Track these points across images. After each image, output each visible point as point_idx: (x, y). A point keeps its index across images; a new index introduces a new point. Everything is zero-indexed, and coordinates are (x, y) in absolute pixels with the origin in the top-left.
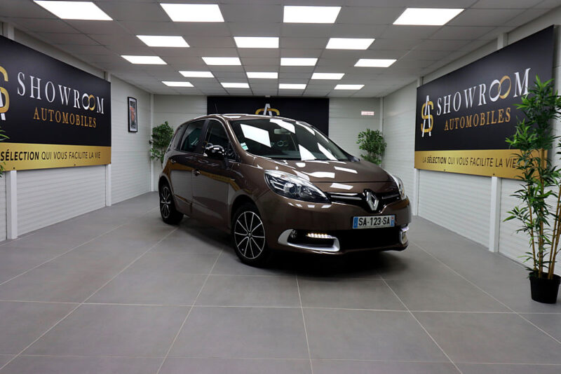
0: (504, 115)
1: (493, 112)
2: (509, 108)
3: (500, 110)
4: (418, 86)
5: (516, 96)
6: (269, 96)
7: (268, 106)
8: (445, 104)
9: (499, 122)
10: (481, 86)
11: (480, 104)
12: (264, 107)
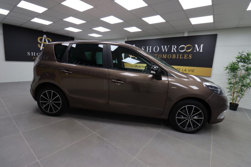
0: (188, 56)
1: (181, 55)
2: (191, 55)
3: (185, 55)
4: (126, 40)
5: (195, 51)
6: (45, 31)
7: (45, 36)
8: (147, 49)
9: (185, 58)
10: (173, 46)
11: (172, 51)
12: (43, 36)
